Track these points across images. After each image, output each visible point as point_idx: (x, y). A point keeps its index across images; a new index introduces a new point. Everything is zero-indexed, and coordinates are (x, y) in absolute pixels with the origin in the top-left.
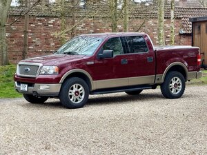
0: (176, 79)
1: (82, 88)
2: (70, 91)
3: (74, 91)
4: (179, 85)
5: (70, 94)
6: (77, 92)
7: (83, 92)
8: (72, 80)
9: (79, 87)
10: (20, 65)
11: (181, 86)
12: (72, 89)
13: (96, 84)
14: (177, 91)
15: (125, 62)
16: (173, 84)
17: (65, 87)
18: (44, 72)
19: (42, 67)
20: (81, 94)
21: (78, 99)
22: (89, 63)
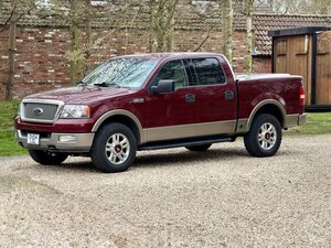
0: (268, 127)
1: (125, 140)
2: (108, 144)
3: (114, 144)
4: (272, 135)
5: (107, 149)
6: (119, 146)
7: (128, 146)
8: (110, 127)
9: (121, 139)
10: (25, 104)
11: (275, 138)
12: (111, 141)
13: (147, 134)
14: (269, 145)
15: (191, 98)
16: (263, 134)
17: (100, 138)
18: (66, 115)
19: (63, 107)
20: (125, 150)
21: (120, 157)
22: (136, 101)
